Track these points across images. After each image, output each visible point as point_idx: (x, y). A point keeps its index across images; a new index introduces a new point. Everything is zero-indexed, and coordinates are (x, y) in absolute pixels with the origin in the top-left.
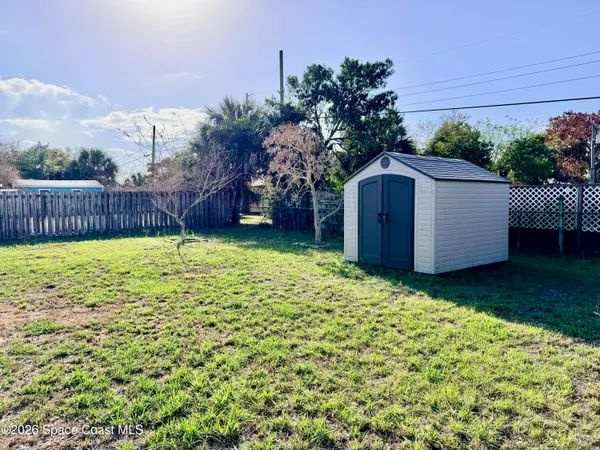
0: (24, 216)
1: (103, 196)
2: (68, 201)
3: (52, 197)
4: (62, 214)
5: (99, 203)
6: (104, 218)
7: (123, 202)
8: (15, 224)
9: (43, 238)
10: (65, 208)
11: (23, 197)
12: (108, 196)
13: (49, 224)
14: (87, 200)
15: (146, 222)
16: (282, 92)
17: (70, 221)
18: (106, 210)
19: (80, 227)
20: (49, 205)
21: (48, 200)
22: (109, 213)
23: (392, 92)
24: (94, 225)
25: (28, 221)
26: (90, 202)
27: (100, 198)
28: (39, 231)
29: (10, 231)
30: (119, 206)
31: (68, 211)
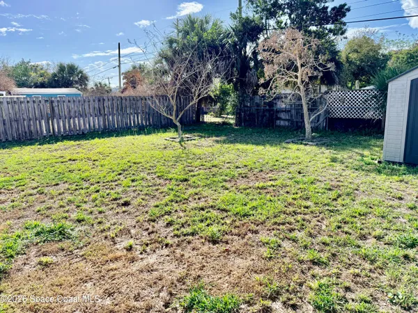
0: (36, 119)
1: (99, 101)
2: (72, 105)
3: (58, 101)
4: (67, 116)
5: (97, 106)
6: (101, 119)
7: (115, 105)
8: (29, 126)
9: (54, 138)
10: (70, 111)
11: (34, 102)
12: (104, 100)
13: (58, 126)
14: (87, 104)
15: (134, 122)
16: (240, 9)
17: (74, 122)
18: (102, 112)
19: (83, 127)
20: (56, 108)
21: (55, 104)
22: (105, 115)
23: (345, 5)
24: (94, 126)
25: (40, 123)
26: (89, 105)
27: (97, 101)
28: (50, 132)
29: (26, 133)
30: (113, 109)
31: (72, 114)
